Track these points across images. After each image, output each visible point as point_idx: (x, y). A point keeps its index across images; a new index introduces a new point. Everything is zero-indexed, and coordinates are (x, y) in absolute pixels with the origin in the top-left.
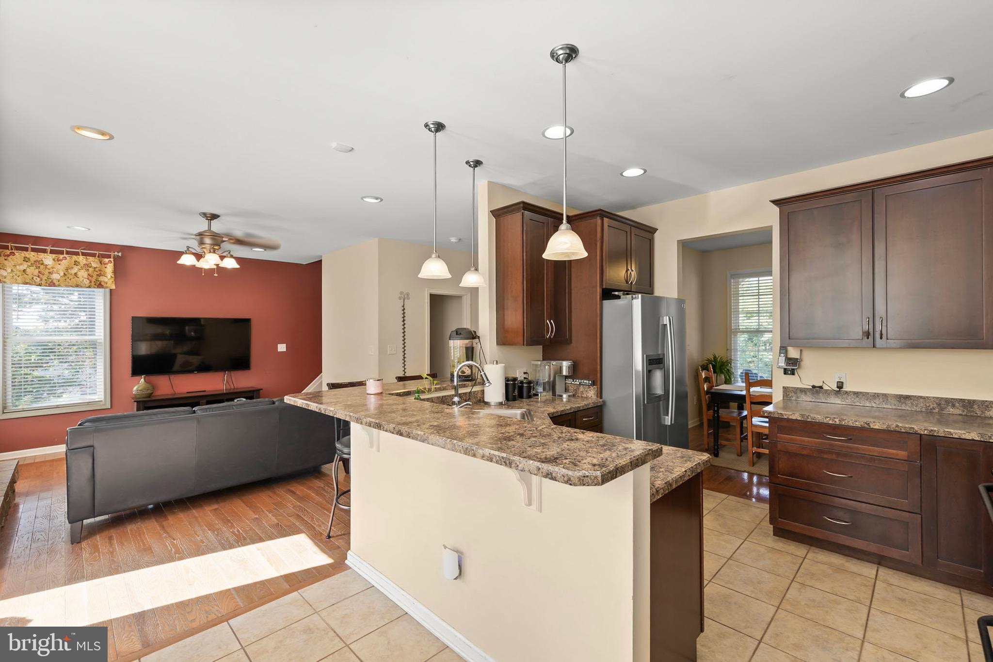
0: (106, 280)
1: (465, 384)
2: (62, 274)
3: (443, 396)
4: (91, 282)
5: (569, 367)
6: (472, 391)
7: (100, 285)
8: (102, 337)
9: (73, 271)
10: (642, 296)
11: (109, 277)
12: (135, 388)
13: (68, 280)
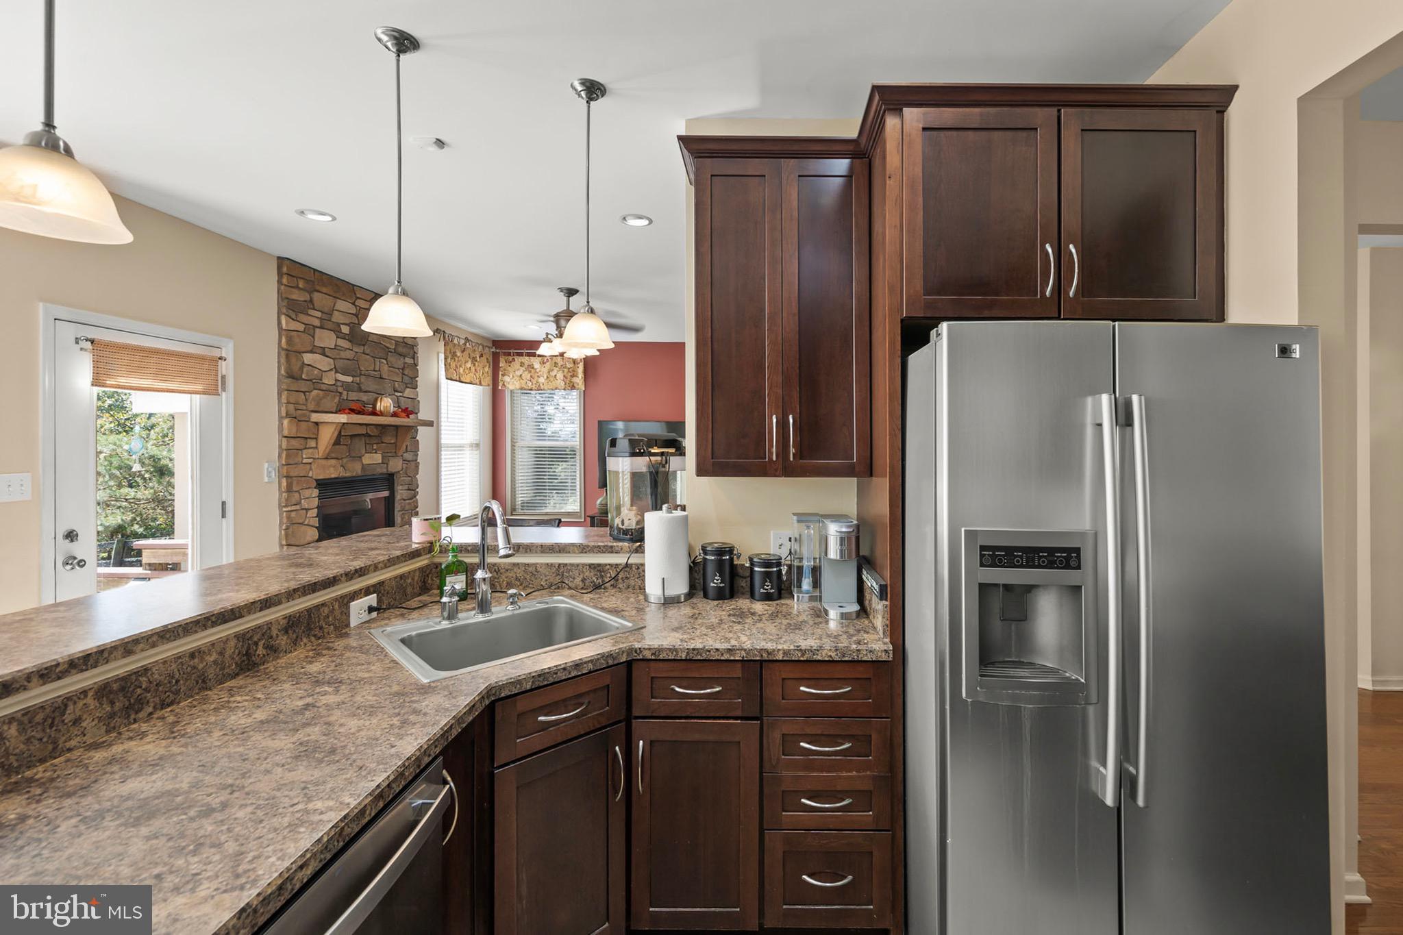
0: (578, 381)
1: (612, 547)
2: (545, 377)
3: (560, 565)
4: (565, 384)
5: (842, 539)
6: (629, 562)
7: (573, 387)
8: (578, 443)
9: (553, 374)
10: (949, 328)
11: (580, 378)
12: (598, 502)
13: (550, 383)
